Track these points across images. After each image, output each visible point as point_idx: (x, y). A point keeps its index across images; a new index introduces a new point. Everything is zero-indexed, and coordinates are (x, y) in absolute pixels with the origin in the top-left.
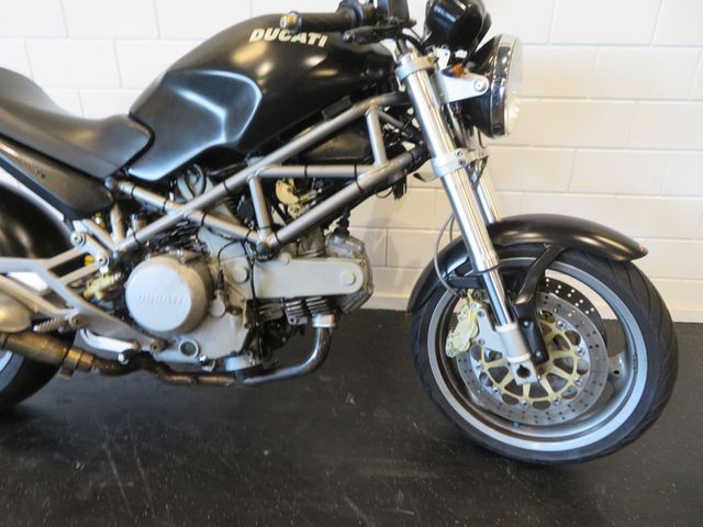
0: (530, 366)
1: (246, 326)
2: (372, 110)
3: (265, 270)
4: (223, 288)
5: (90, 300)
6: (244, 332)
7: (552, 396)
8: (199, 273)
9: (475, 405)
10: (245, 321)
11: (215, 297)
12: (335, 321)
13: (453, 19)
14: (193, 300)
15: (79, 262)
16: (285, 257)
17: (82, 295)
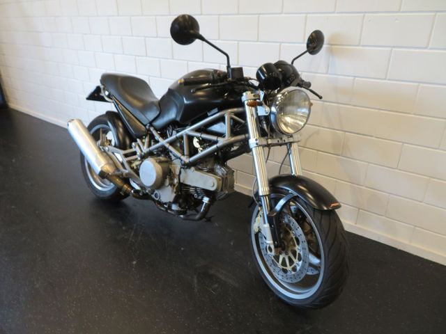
0: (272, 247)
1: (175, 193)
2: (227, 114)
3: (186, 172)
4: (170, 175)
5: (132, 168)
6: (174, 195)
7: (289, 268)
8: (162, 168)
10: (175, 190)
11: (166, 179)
12: (209, 201)
13: (263, 78)
14: (157, 177)
15: (135, 153)
16: (193, 168)
17: (130, 166)
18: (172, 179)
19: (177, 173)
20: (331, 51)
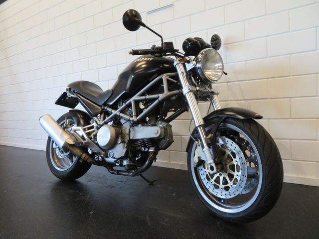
0: (213, 165)
1: (126, 147)
2: (165, 77)
3: (134, 130)
4: (121, 136)
7: (230, 184)
9: (210, 193)
11: (119, 138)
12: (155, 149)
14: (111, 136)
16: (140, 125)
17: (89, 137)
18: (123, 138)
19: (128, 132)
20: (227, 48)
